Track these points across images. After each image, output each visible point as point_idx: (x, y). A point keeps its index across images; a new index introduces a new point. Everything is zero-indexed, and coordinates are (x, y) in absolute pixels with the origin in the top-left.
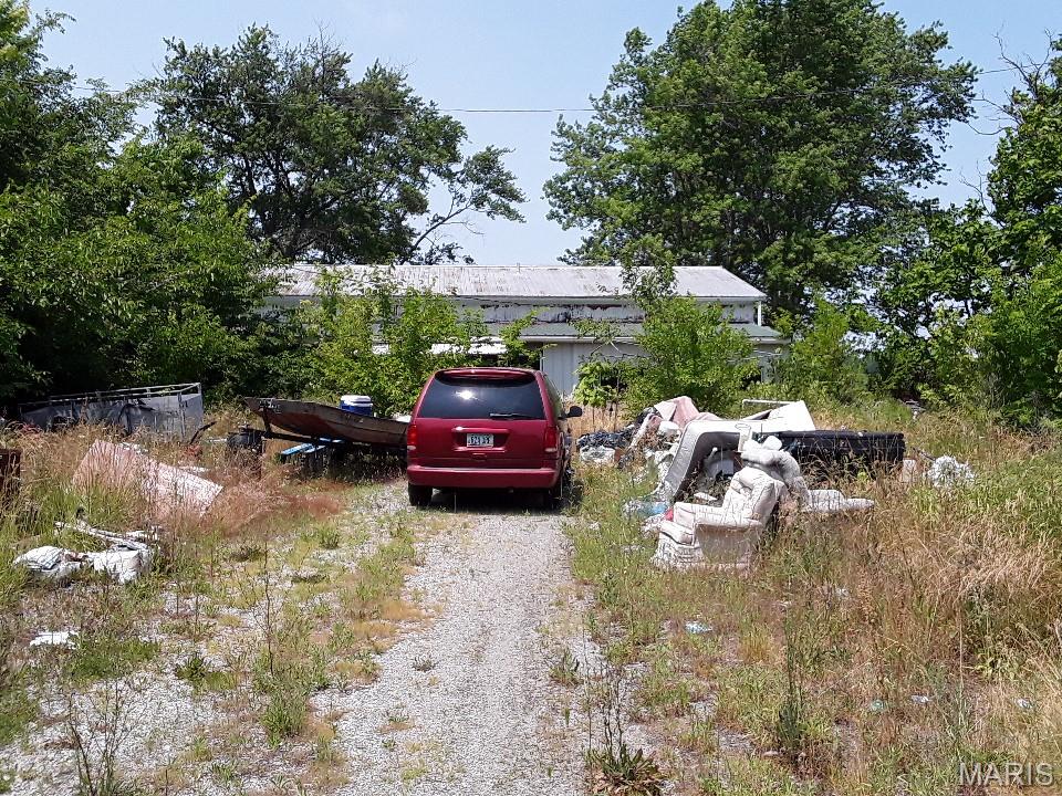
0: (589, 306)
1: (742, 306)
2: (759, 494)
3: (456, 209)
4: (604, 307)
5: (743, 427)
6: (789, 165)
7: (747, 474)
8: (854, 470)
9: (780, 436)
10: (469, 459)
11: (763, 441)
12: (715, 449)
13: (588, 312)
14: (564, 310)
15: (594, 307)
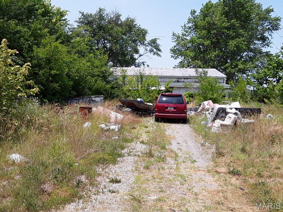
0: (184, 78)
1: (221, 79)
2: (232, 119)
3: (145, 52)
4: (187, 79)
5: (227, 107)
6: (232, 44)
7: (230, 115)
8: (251, 115)
9: (235, 108)
10: (169, 112)
11: (231, 109)
12: (221, 111)
13: (183, 80)
14: (177, 79)
15: (185, 79)
